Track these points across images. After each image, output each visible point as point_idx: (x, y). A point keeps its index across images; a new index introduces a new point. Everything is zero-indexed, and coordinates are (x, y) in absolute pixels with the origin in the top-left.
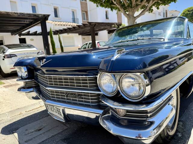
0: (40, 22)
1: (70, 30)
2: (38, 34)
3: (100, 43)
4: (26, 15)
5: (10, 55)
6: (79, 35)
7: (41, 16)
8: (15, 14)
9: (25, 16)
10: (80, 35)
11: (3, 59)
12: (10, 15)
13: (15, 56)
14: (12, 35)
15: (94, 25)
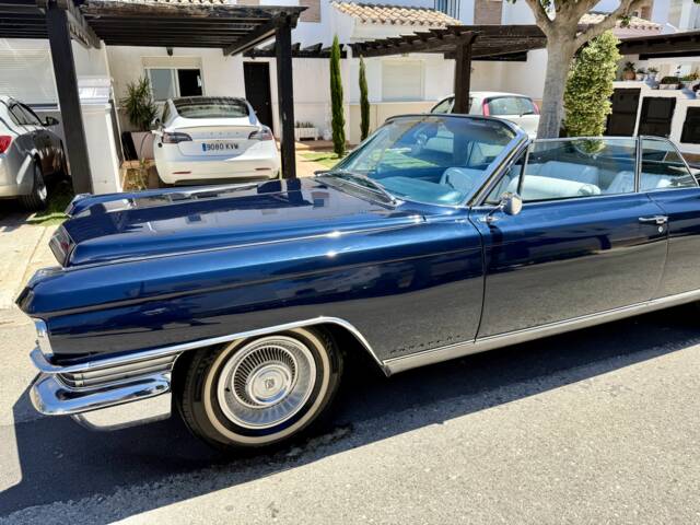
0: (273, 31)
1: (398, 45)
2: (302, 52)
3: (493, 102)
4: (231, 12)
5: (175, 134)
6: (446, 57)
7: (275, 13)
8: (199, 11)
9: (230, 15)
10: (451, 58)
11: (160, 145)
12: (187, 14)
13: (187, 138)
14: (225, 54)
15: (470, 38)
